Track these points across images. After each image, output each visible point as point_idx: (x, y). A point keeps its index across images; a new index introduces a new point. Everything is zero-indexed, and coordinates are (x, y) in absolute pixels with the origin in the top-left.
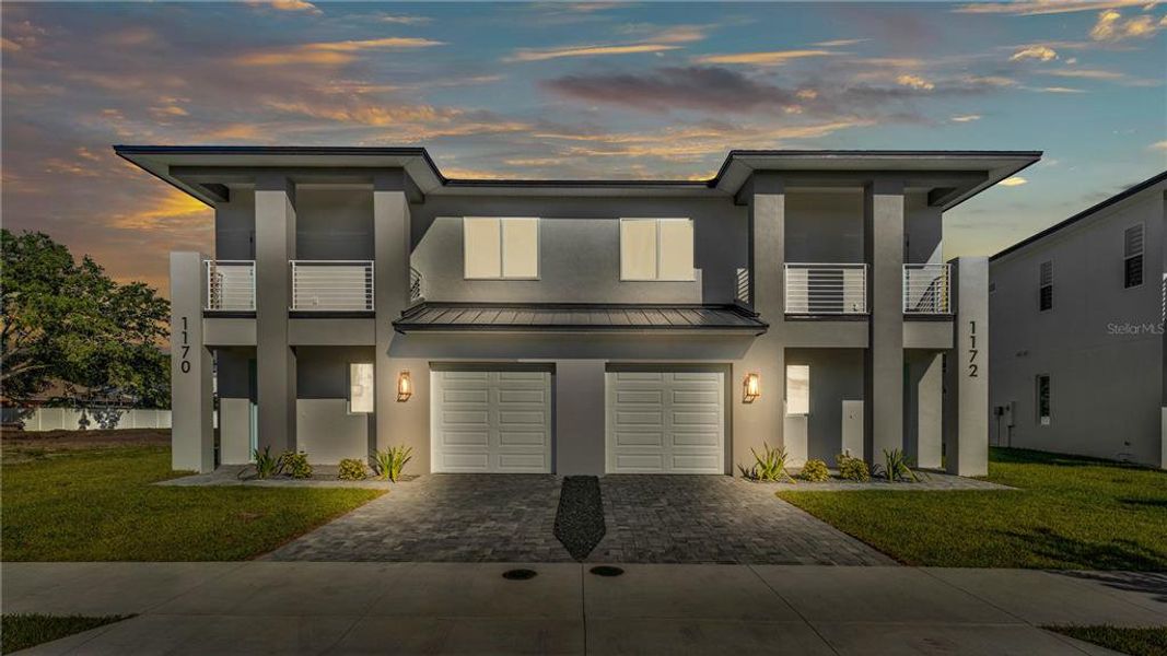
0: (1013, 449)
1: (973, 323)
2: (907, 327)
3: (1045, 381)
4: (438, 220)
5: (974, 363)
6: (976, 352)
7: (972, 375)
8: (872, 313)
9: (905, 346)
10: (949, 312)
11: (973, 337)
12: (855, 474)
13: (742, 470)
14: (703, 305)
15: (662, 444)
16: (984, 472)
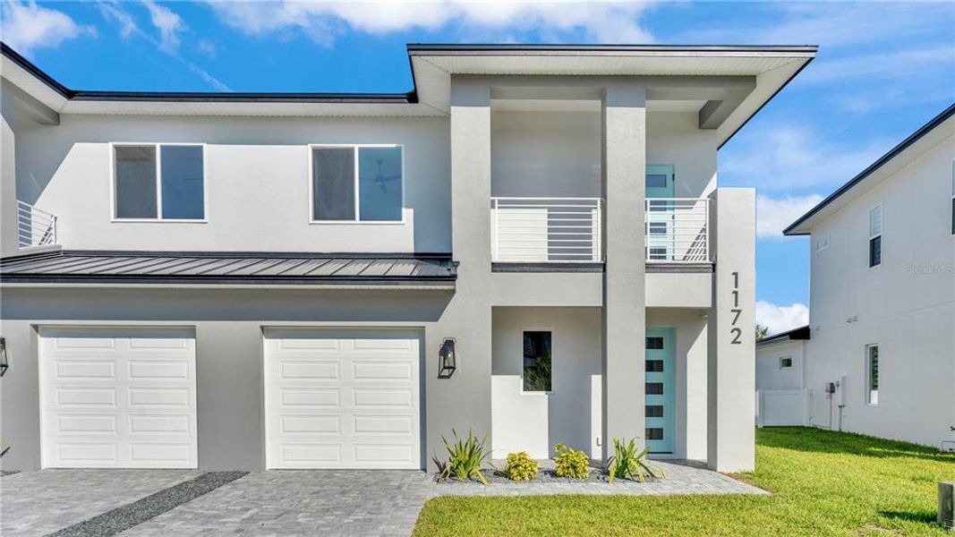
0: (844, 434)
1: (736, 274)
2: (651, 278)
3: (875, 349)
4: (78, 147)
5: (736, 326)
6: (739, 312)
7: (734, 342)
8: (606, 261)
9: (647, 305)
10: (708, 261)
11: (736, 293)
12: (571, 470)
13: (437, 463)
14: (415, 254)
15: (340, 431)
16: (751, 467)
